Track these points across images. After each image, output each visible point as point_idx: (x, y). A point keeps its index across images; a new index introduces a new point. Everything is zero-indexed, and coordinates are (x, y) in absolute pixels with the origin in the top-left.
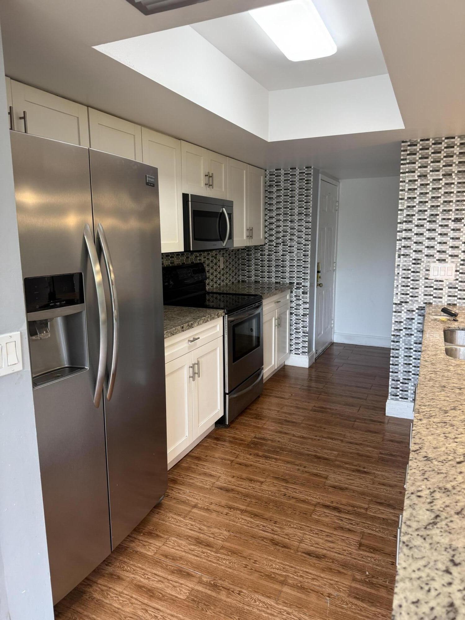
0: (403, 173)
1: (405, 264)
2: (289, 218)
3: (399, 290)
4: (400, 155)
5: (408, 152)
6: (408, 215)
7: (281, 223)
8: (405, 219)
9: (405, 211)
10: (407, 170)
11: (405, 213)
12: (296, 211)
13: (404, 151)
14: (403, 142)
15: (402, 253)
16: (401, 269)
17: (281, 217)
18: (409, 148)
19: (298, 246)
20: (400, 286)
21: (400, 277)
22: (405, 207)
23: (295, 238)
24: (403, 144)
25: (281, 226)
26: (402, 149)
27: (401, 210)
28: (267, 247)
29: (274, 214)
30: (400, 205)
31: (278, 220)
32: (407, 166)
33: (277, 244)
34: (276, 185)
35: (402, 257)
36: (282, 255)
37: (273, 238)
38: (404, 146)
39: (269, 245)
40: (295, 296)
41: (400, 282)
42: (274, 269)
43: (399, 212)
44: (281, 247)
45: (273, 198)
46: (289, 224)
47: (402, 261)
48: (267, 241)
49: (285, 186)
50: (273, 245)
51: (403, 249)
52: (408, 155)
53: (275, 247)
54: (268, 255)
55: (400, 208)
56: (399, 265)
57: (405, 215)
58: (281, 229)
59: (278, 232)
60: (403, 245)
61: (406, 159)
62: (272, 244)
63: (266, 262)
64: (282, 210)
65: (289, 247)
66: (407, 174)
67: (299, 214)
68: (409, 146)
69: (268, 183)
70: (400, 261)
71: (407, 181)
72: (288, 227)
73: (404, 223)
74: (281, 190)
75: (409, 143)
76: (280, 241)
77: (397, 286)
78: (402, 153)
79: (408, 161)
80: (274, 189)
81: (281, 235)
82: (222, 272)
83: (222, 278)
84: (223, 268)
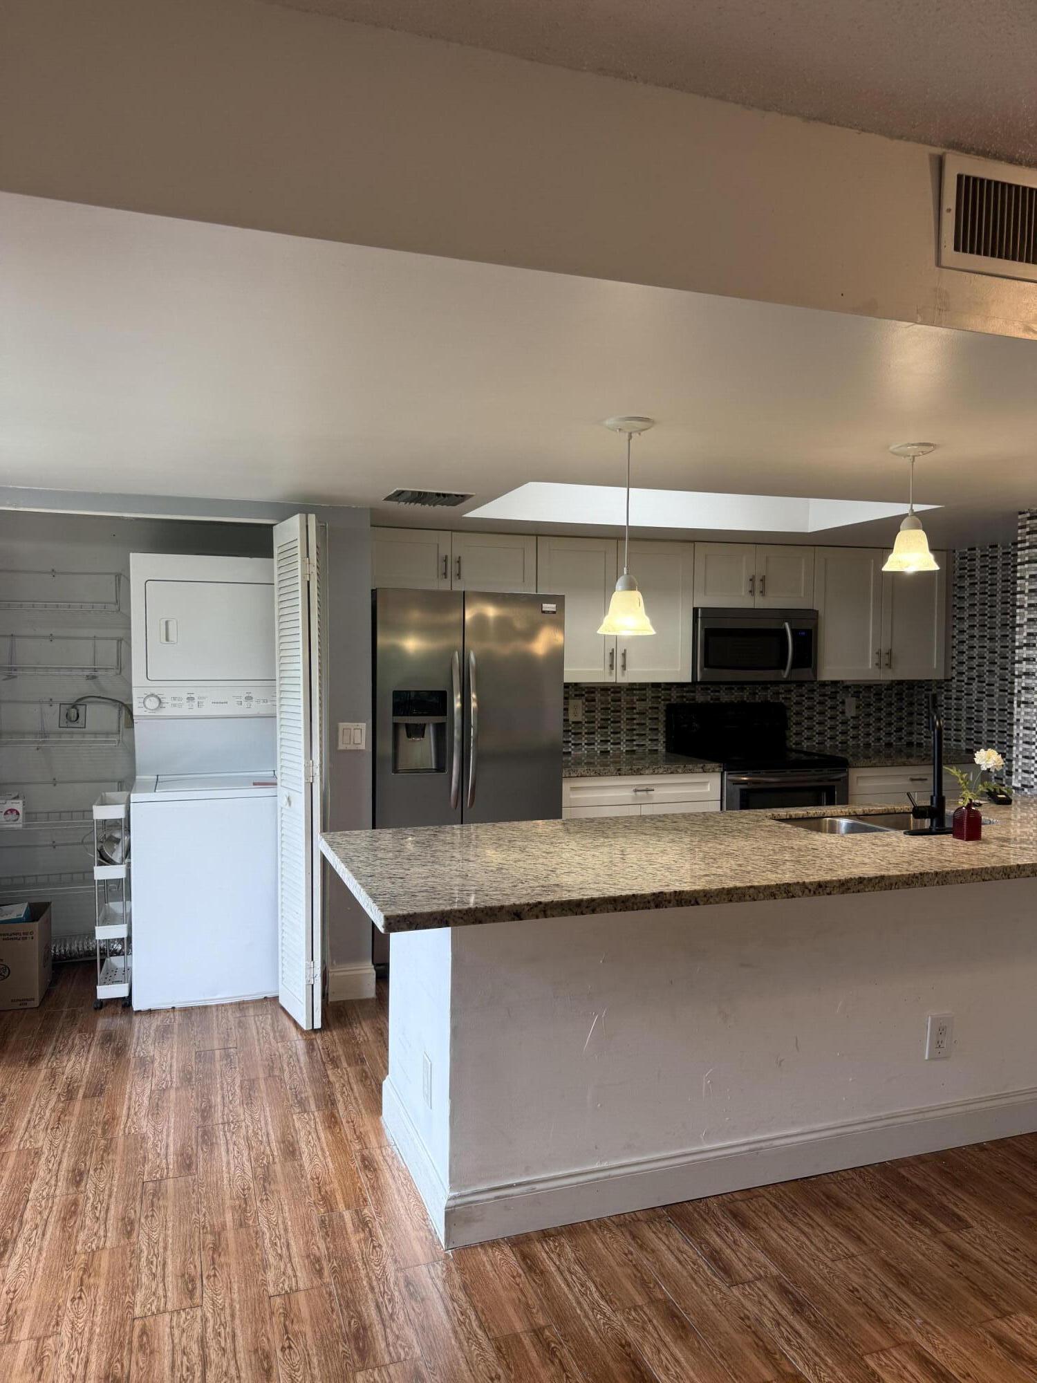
0: (1021, 564)
1: (1028, 718)
2: (987, 633)
3: (1020, 764)
4: (1017, 535)
5: (1028, 530)
6: (1029, 634)
7: (975, 642)
8: (1025, 641)
9: (1025, 627)
10: (1027, 559)
11: (1026, 630)
12: (998, 620)
13: (1022, 527)
14: (1021, 513)
15: (1023, 699)
16: (1021, 728)
17: (976, 632)
18: (1028, 522)
19: (1001, 685)
20: (1020, 757)
21: (1021, 742)
22: (1025, 620)
23: (997, 669)
24: (1020, 517)
25: (975, 647)
26: (1020, 524)
27: (1021, 626)
28: (954, 684)
29: (966, 625)
30: (1018, 618)
31: (973, 637)
32: (1027, 551)
33: (969, 679)
34: (969, 576)
35: (1022, 706)
36: (976, 700)
37: (964, 668)
38: (1021, 520)
39: (958, 681)
40: (995, 778)
41: (1021, 749)
42: (964, 724)
43: (1017, 629)
44: (975, 685)
45: (963, 597)
46: (987, 643)
47: (1023, 713)
48: (954, 673)
49: (981, 578)
50: (963, 681)
51: (1023, 691)
52: (1028, 533)
53: (966, 684)
54: (956, 699)
55: (1018, 622)
56: (1018, 720)
57: (1025, 634)
58: (975, 652)
59: (972, 658)
60: (1023, 685)
61: (1023, 541)
62: (962, 679)
63: (953, 712)
64: (977, 619)
65: (987, 685)
66: (1026, 566)
67: (1003, 625)
68: (1029, 518)
69: (958, 573)
70: (1019, 713)
71: (1027, 577)
72: (985, 650)
73: (1025, 648)
74: (976, 583)
75: (1028, 515)
76: (974, 673)
77: (1017, 756)
78: (1020, 531)
79: (1027, 544)
80: (967, 583)
81: (975, 662)
82: (851, 722)
83: (852, 732)
84: (854, 715)
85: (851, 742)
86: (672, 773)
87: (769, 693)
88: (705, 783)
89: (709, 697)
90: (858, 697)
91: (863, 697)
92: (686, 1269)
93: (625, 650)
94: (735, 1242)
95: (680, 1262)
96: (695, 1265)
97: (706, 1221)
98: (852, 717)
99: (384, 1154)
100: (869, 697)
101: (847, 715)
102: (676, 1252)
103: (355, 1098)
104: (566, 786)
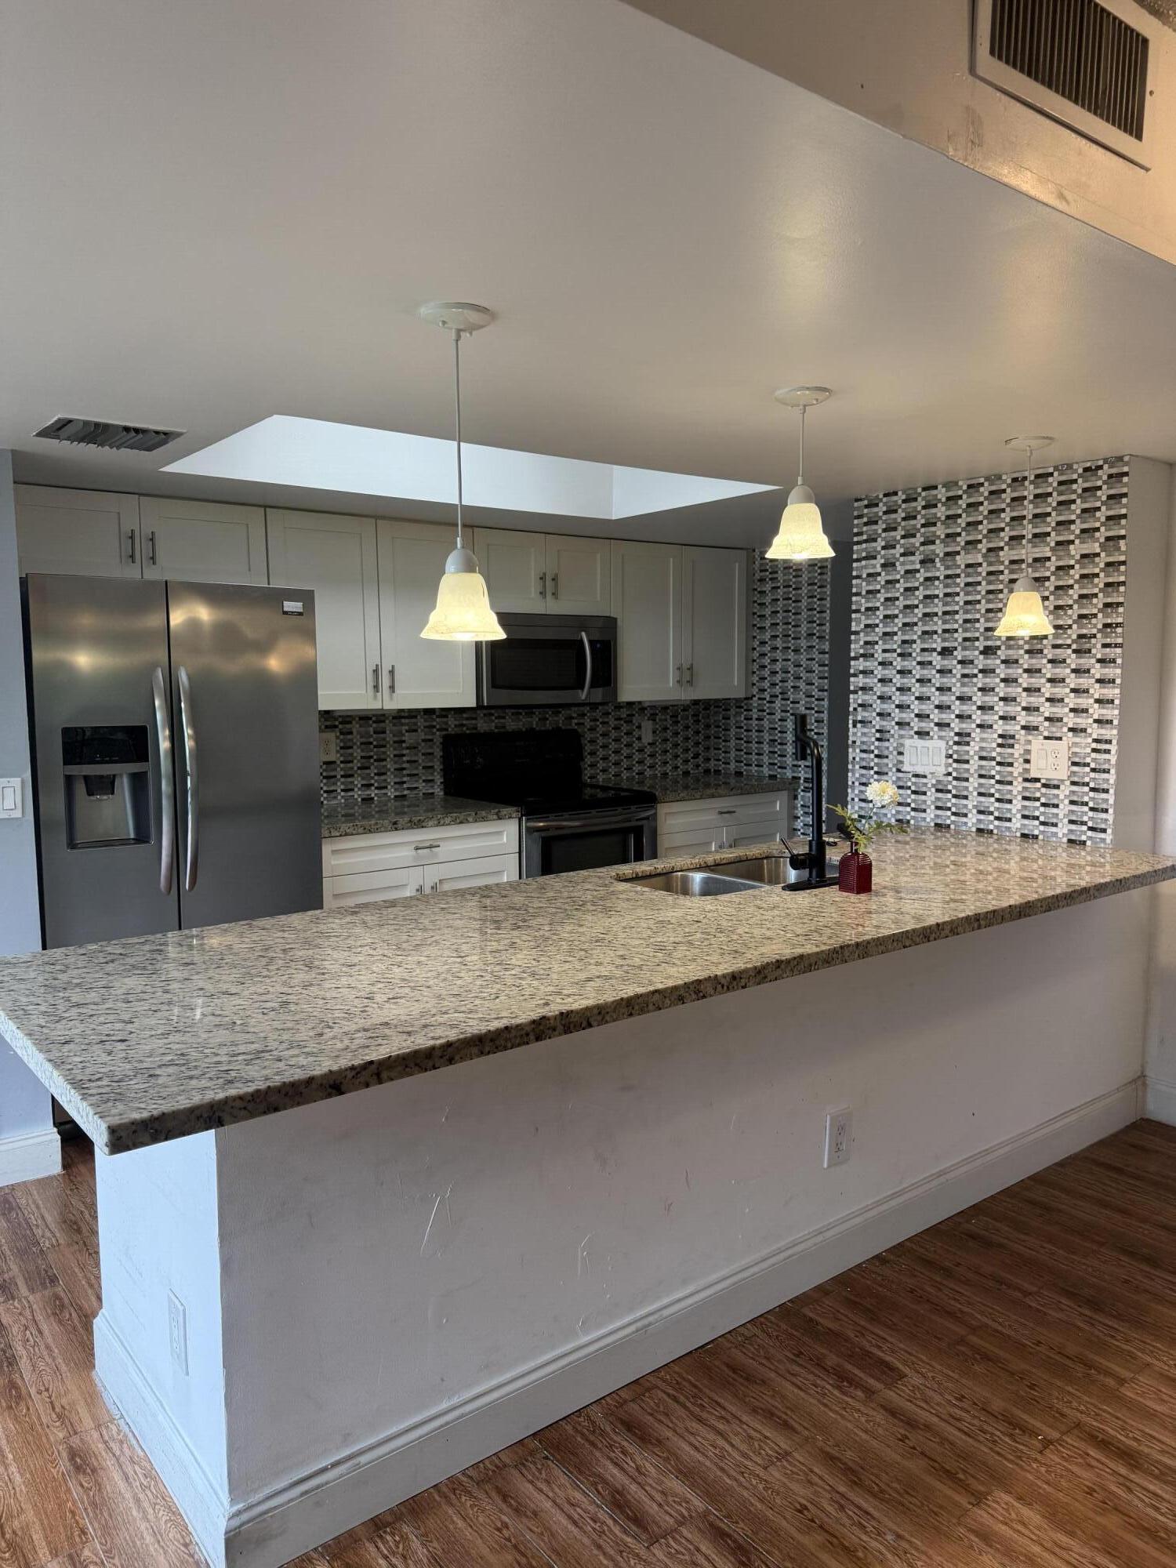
0: (858, 560)
1: (865, 739)
2: (791, 644)
3: (856, 792)
4: (853, 526)
5: (865, 520)
6: (866, 643)
7: (778, 655)
8: (862, 651)
9: (862, 634)
10: (864, 554)
11: (863, 638)
12: (803, 629)
13: (859, 517)
14: (857, 500)
15: (859, 718)
16: (858, 751)
17: (779, 643)
18: (866, 511)
19: (806, 702)
20: (857, 784)
21: (857, 767)
22: (862, 626)
23: (802, 685)
24: (856, 504)
25: (778, 660)
26: (856, 513)
27: (857, 633)
28: (755, 702)
29: (767, 636)
30: (853, 624)
31: (775, 648)
32: (864, 545)
33: (771, 696)
34: (771, 579)
35: (859, 725)
36: (780, 720)
37: (766, 684)
38: (858, 508)
39: (759, 699)
40: (802, 806)
41: (857, 775)
42: (766, 748)
43: (853, 637)
44: (778, 703)
45: (765, 604)
46: (791, 656)
47: (859, 734)
48: (755, 690)
49: (784, 581)
50: (765, 699)
51: (859, 709)
52: (866, 524)
53: (768, 702)
54: (757, 719)
55: (853, 629)
56: (854, 742)
57: (862, 643)
58: (778, 667)
59: (774, 673)
60: (860, 702)
61: (860, 534)
62: (763, 696)
63: (754, 734)
64: (780, 628)
65: (792, 702)
66: (864, 563)
67: (809, 635)
68: (866, 507)
69: (757, 576)
70: (855, 734)
71: (864, 576)
72: (790, 663)
73: (861, 659)
74: (779, 587)
75: (866, 502)
76: (777, 690)
77: (853, 783)
78: (856, 522)
79: (865, 537)
80: (768, 587)
81: (779, 677)
82: (649, 750)
83: (649, 761)
84: (651, 741)
85: (648, 773)
86: (461, 823)
87: (561, 719)
88: (500, 833)
89: (493, 724)
90: (654, 720)
91: (660, 720)
92: (585, 1532)
93: (393, 667)
94: (638, 1469)
95: (575, 1523)
96: (595, 1522)
97: (593, 1444)
98: (649, 744)
99: (107, 1438)
100: (666, 720)
101: (643, 741)
102: (567, 1507)
103: (48, 1347)
104: (327, 849)
